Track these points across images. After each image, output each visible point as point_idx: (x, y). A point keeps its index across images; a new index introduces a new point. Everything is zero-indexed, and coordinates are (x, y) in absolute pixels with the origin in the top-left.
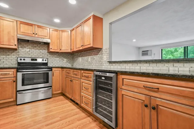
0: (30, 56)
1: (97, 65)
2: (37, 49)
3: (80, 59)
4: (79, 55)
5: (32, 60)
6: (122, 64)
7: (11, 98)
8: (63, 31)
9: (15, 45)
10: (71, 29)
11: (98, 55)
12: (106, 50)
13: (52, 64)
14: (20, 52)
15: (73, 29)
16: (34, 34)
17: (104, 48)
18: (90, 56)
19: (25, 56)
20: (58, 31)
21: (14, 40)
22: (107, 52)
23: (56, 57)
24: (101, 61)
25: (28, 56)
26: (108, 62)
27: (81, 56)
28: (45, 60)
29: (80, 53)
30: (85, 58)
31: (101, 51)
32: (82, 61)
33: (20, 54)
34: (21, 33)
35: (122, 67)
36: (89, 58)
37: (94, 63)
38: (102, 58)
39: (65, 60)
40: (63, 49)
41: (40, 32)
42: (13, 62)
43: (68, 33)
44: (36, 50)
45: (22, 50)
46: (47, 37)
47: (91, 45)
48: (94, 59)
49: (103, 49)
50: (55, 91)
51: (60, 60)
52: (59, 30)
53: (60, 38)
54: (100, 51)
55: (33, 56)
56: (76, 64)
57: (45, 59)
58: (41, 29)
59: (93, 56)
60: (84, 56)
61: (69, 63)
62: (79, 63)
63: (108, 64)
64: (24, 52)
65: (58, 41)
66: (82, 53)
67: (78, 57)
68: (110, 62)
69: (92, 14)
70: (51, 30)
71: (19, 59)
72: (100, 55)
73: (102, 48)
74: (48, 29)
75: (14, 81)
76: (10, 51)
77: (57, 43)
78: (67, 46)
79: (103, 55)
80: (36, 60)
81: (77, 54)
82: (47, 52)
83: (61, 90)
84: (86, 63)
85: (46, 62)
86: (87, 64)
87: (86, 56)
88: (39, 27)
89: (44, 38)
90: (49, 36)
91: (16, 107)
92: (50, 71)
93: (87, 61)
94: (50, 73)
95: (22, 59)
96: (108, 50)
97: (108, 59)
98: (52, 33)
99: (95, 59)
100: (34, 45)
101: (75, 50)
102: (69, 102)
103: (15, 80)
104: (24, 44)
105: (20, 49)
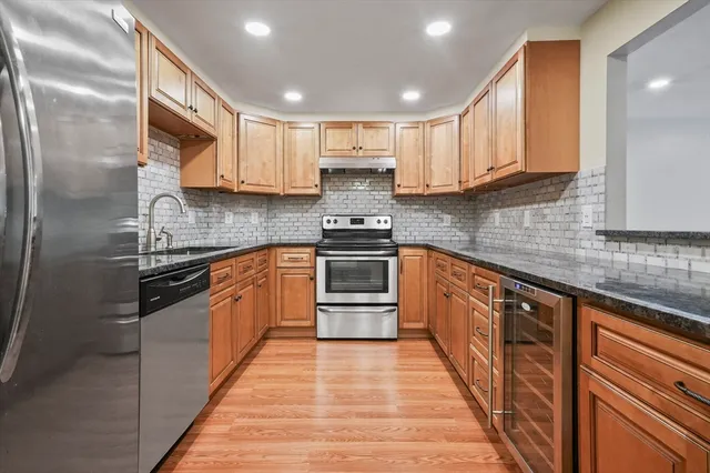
0: (348, 211)
1: (556, 242)
3: (497, 216)
4: (492, 199)
5: (354, 221)
6: (670, 247)
7: (306, 320)
8: (434, 124)
9: (316, 186)
10: (461, 110)
11: (559, 203)
12: (590, 182)
13: (404, 233)
14: (327, 201)
15: (467, 111)
16: (354, 151)
17: (585, 169)
18: (531, 203)
19: (337, 211)
20: (421, 126)
21: (313, 173)
22: (596, 190)
23: (416, 210)
24: (573, 226)
25: (344, 211)
26: (599, 233)
27: (499, 204)
28: (386, 222)
29: (495, 193)
30: (514, 213)
31: (572, 185)
32: (503, 225)
33: (327, 206)
34: (329, 153)
35: (672, 264)
36: (526, 214)
37: (543, 233)
38: (574, 215)
39: (447, 217)
40: (435, 182)
41: (369, 140)
42: (314, 228)
43: (449, 125)
45: (332, 197)
46: (387, 153)
47: (519, 167)
48: (544, 216)
49: (578, 175)
50: (408, 321)
51: (428, 220)
52: (423, 123)
53: (425, 149)
54: (566, 183)
55: (355, 212)
56: (483, 235)
57: (385, 218)
58: (371, 132)
59: (542, 205)
60: (508, 206)
61: (461, 229)
62: (492, 230)
63: (599, 243)
64: (336, 202)
65: (421, 157)
66: (503, 192)
67: (489, 208)
68: (611, 236)
69: (524, 40)
70: (399, 126)
71: (325, 219)
72: (569, 202)
73: (575, 173)
74: (392, 126)
75: (311, 279)
77: (418, 164)
78: (447, 172)
79: (582, 200)
80: (362, 222)
81: (487, 195)
82: (389, 197)
83: (425, 319)
84: (517, 232)
85: (388, 226)
86: (519, 238)
87: (518, 205)
88: (368, 125)
89: (378, 157)
90: (392, 147)
91: (315, 343)
92: (393, 255)
93: (520, 225)
94: (392, 261)
95: (332, 219)
96: (602, 178)
97: (602, 217)
98: (402, 136)
99: (549, 218)
101: (472, 184)
102: (444, 368)
103: (312, 275)
104: (336, 179)
105: (328, 192)
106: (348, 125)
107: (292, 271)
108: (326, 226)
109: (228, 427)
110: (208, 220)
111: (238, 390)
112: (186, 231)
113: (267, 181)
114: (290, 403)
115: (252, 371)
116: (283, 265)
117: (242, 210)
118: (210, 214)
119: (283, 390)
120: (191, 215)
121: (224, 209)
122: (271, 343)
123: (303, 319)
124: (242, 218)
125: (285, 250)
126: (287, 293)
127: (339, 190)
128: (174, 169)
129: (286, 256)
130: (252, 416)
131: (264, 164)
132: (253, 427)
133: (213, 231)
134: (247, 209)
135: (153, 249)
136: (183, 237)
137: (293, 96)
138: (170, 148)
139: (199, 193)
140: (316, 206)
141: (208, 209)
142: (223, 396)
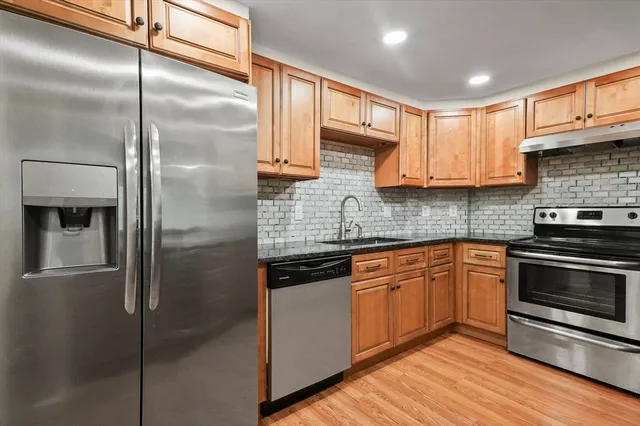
2: (610, 172)
5: (583, 215)
7: (495, 325)
9: (519, 174)
14: (545, 189)
16: (578, 118)
19: (560, 202)
21: (517, 158)
25: (572, 201)
33: (545, 196)
42: (525, 223)
44: (604, 176)
45: (551, 185)
55: (590, 202)
64: (557, 190)
71: (539, 211)
75: (502, 281)
76: (519, 192)
80: (598, 216)
95: (549, 212)
100: (598, 158)
103: (503, 277)
104: (559, 162)
105: (545, 180)
106: (571, 89)
107: (480, 269)
108: (539, 221)
109: (361, 395)
110: (405, 214)
111: (391, 370)
112: (382, 224)
113: (459, 174)
114: (424, 402)
115: (417, 357)
116: (470, 261)
117: (439, 203)
118: (407, 209)
119: (428, 388)
120: (387, 210)
121: (421, 203)
122: (455, 338)
123: (491, 324)
124: (439, 211)
125: (471, 246)
126: (473, 291)
127: (562, 175)
128: (369, 174)
129: (473, 253)
130: (384, 396)
131: (456, 157)
132: (378, 407)
133: (408, 223)
134: (444, 203)
135: (343, 238)
136: (378, 229)
137: (479, 80)
138: (365, 158)
139: (396, 190)
140: (528, 196)
141: (404, 204)
142: (378, 369)
